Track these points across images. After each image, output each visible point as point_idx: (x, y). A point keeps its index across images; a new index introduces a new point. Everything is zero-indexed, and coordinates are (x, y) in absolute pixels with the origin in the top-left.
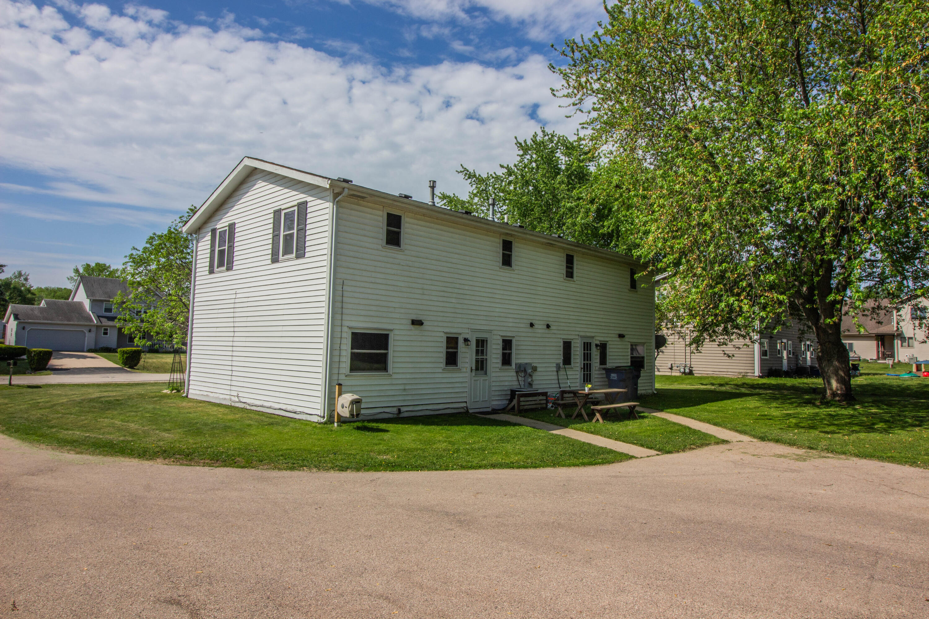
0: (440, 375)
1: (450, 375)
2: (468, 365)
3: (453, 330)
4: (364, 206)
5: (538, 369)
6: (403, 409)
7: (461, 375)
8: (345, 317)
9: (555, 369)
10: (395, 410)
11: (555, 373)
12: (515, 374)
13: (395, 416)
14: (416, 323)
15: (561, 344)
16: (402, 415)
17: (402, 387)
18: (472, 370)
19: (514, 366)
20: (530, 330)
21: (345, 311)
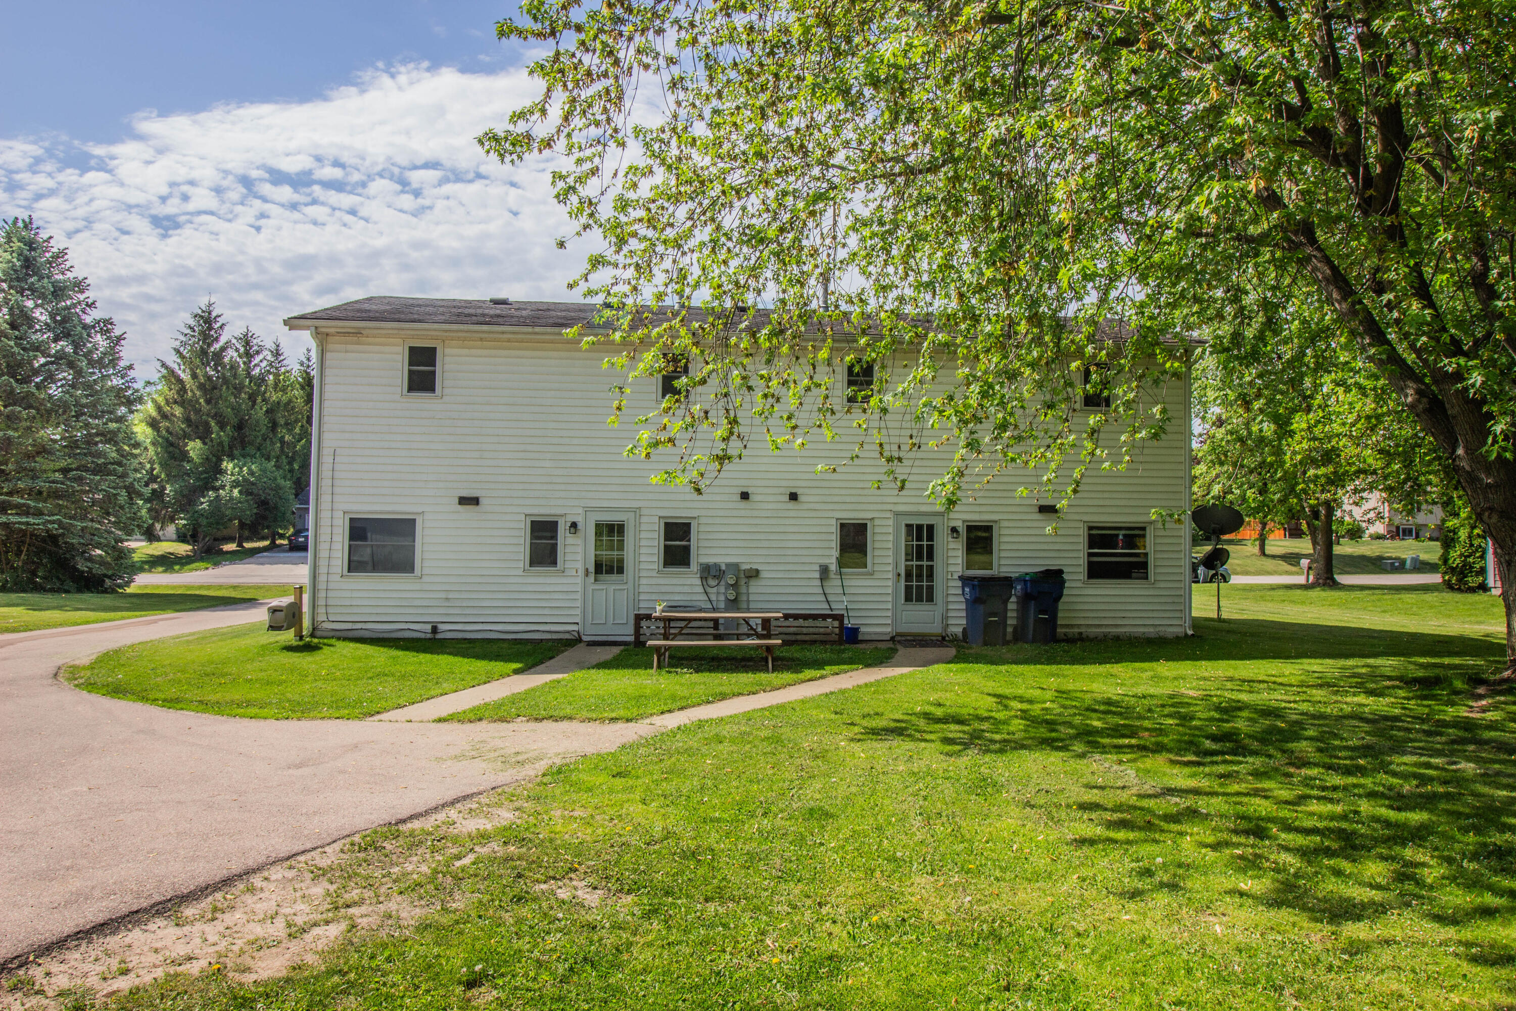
0: (520, 580)
1: (541, 580)
2: (580, 566)
3: (544, 510)
4: (369, 344)
5: (763, 575)
6: (442, 627)
7: (565, 580)
8: (336, 498)
9: (817, 575)
10: (428, 627)
11: (818, 583)
12: (699, 582)
13: (429, 636)
14: (468, 501)
15: (834, 529)
16: (439, 636)
17: (443, 595)
18: (587, 571)
19: (694, 567)
20: (744, 504)
21: (336, 490)
